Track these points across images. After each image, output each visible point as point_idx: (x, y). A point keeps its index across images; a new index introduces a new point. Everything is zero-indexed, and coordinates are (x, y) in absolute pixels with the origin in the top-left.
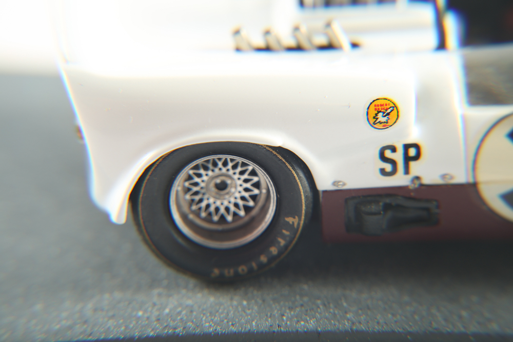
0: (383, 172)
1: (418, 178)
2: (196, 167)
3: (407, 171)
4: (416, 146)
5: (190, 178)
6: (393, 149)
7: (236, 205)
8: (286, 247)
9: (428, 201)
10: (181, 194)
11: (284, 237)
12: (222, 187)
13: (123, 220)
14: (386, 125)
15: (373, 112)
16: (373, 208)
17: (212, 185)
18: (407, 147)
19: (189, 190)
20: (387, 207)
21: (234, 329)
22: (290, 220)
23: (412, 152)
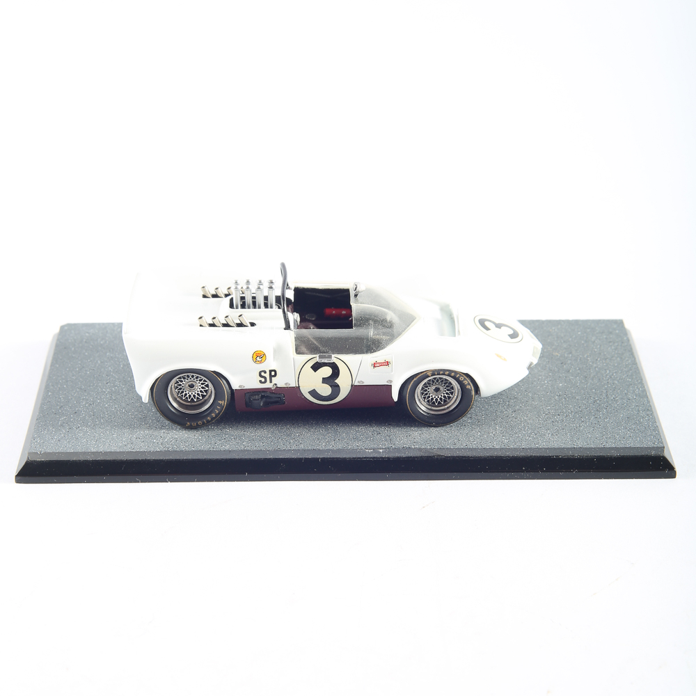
0: (261, 382)
1: (276, 384)
2: (180, 378)
3: (271, 382)
4: (275, 371)
5: (177, 382)
6: (265, 372)
7: (198, 394)
8: (219, 413)
9: (279, 394)
10: (173, 389)
11: (218, 409)
12: (191, 386)
13: (147, 402)
14: (261, 362)
15: (255, 357)
16: (257, 397)
17: (187, 385)
18: (271, 371)
19: (177, 387)
20: (263, 397)
21: (193, 449)
22: (220, 402)
23: (273, 373)
